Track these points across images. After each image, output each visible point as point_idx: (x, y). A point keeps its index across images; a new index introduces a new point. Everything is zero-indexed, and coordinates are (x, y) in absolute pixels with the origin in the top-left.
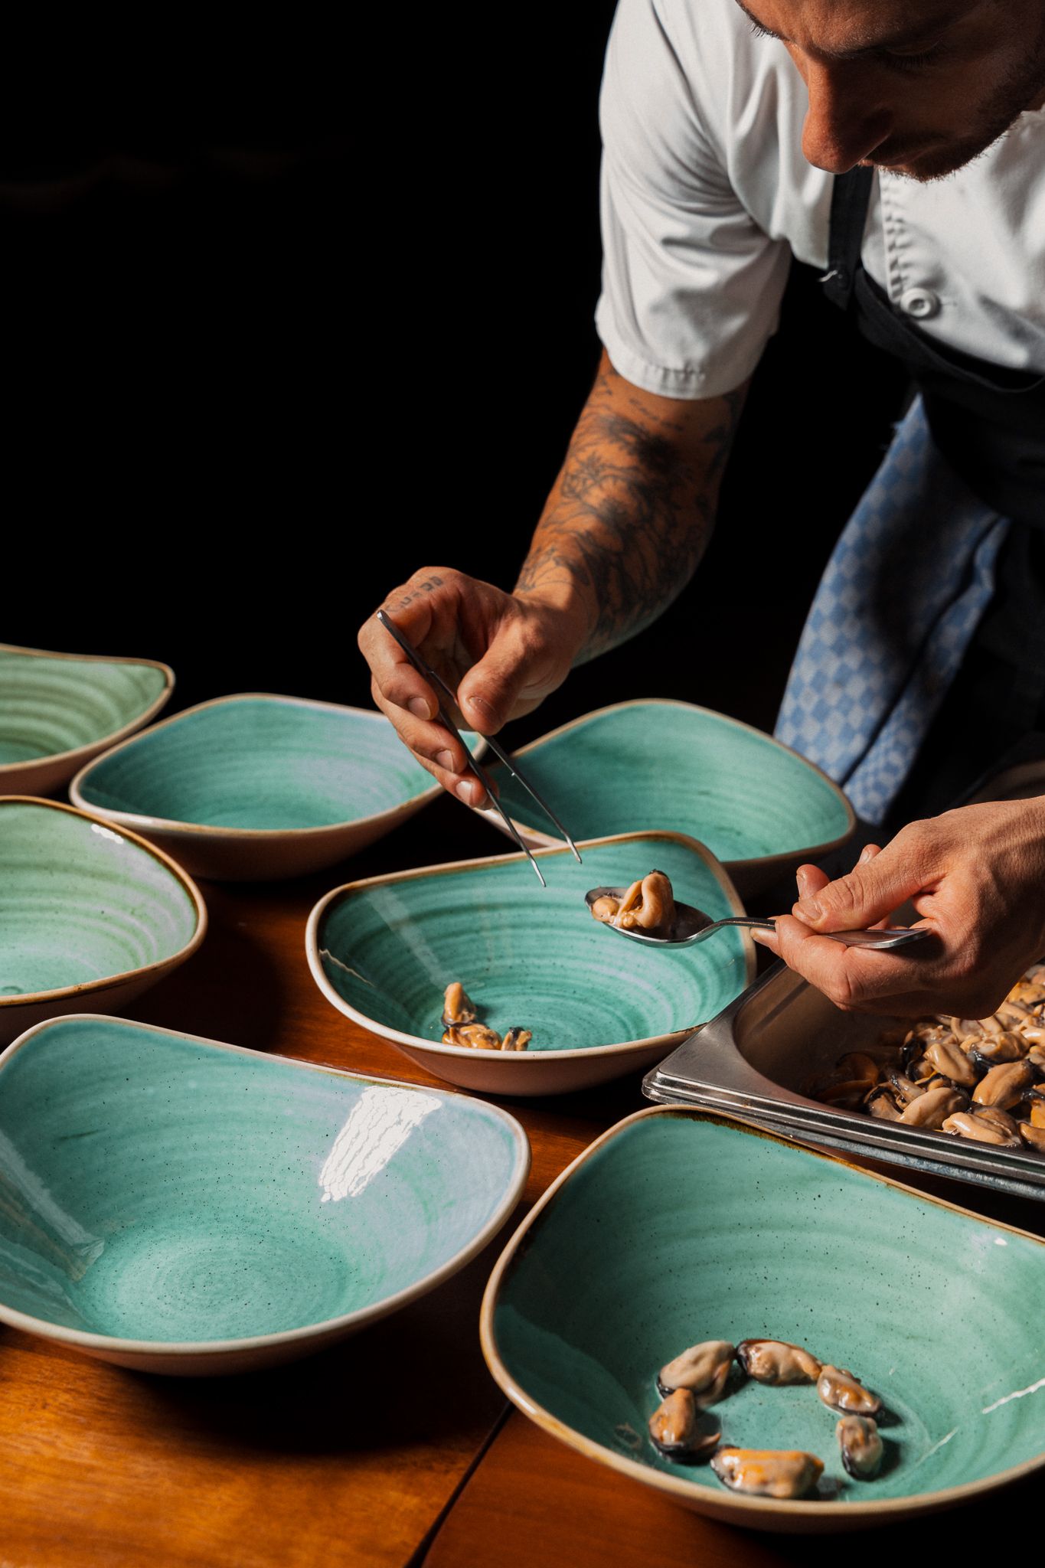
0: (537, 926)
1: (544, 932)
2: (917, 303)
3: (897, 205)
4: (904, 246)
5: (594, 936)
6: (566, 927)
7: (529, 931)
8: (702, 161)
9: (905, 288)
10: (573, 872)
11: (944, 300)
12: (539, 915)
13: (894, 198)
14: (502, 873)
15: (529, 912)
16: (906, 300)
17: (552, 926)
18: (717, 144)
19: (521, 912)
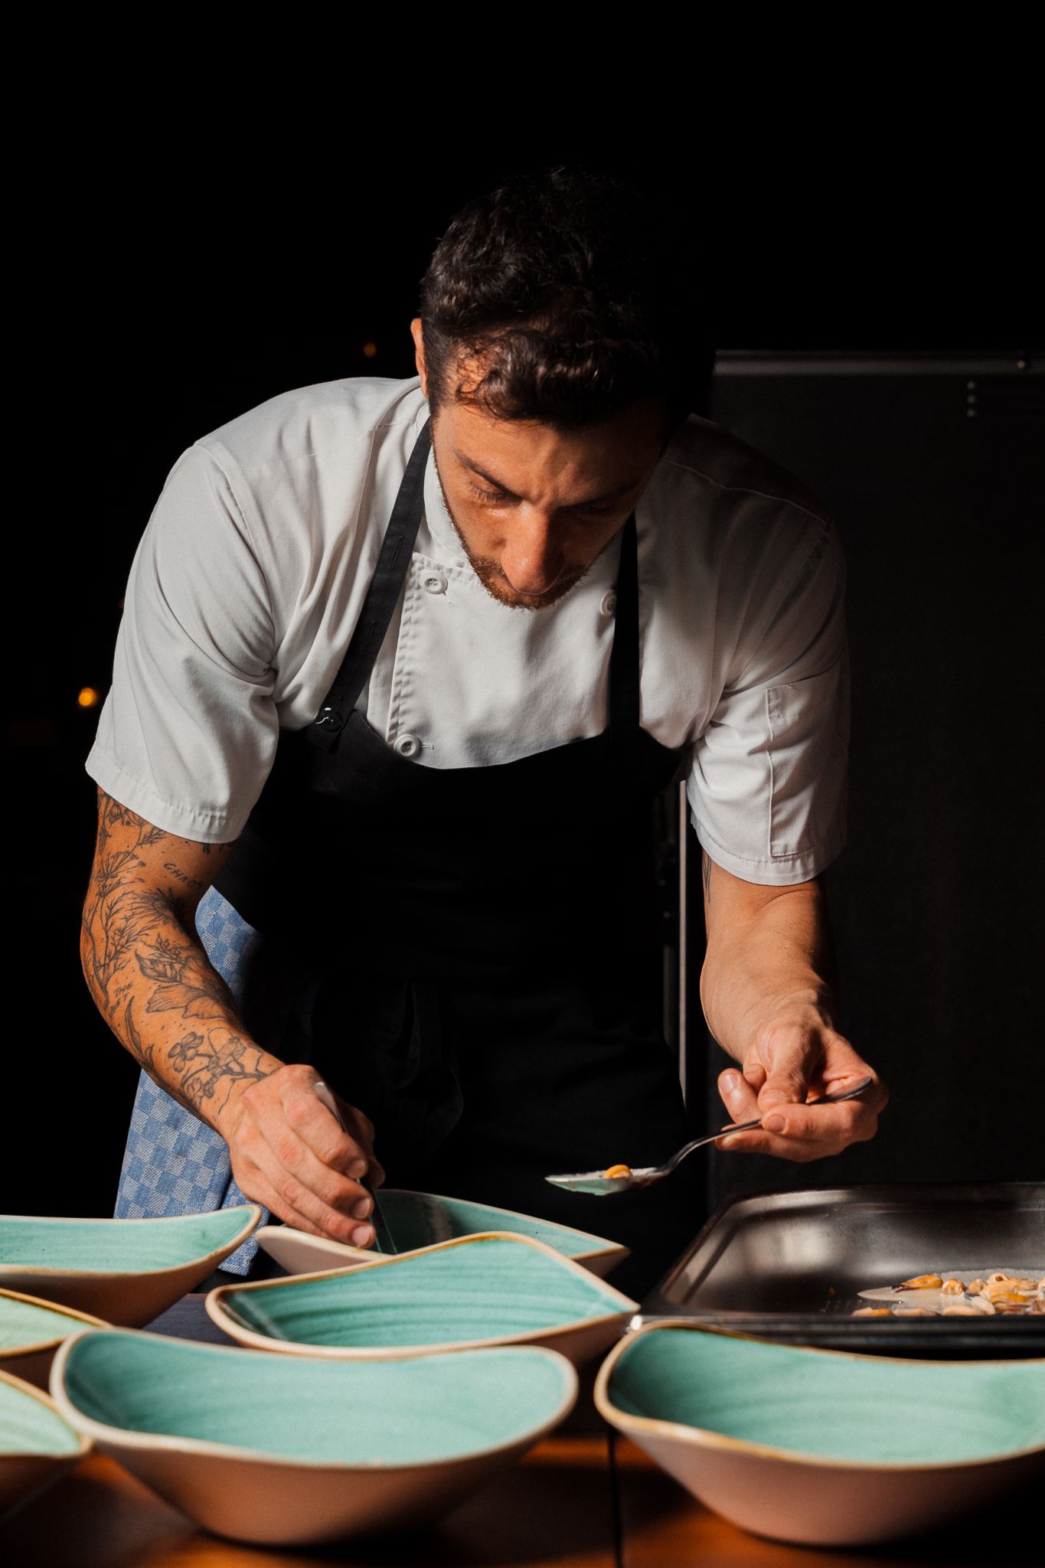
0: (388, 1324)
1: (398, 1328)
2: (407, 746)
3: (411, 659)
4: (406, 696)
5: (447, 1326)
6: (417, 1323)
7: (384, 1329)
8: (260, 634)
9: (399, 733)
10: (411, 1277)
11: (426, 744)
12: (390, 1315)
13: (407, 653)
14: (346, 1282)
15: (379, 1313)
16: (398, 743)
17: (404, 1323)
18: (280, 624)
19: (372, 1313)
